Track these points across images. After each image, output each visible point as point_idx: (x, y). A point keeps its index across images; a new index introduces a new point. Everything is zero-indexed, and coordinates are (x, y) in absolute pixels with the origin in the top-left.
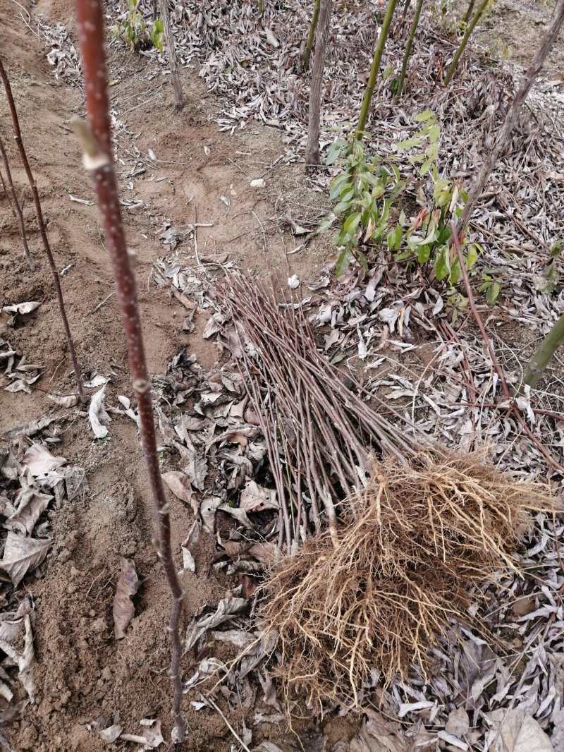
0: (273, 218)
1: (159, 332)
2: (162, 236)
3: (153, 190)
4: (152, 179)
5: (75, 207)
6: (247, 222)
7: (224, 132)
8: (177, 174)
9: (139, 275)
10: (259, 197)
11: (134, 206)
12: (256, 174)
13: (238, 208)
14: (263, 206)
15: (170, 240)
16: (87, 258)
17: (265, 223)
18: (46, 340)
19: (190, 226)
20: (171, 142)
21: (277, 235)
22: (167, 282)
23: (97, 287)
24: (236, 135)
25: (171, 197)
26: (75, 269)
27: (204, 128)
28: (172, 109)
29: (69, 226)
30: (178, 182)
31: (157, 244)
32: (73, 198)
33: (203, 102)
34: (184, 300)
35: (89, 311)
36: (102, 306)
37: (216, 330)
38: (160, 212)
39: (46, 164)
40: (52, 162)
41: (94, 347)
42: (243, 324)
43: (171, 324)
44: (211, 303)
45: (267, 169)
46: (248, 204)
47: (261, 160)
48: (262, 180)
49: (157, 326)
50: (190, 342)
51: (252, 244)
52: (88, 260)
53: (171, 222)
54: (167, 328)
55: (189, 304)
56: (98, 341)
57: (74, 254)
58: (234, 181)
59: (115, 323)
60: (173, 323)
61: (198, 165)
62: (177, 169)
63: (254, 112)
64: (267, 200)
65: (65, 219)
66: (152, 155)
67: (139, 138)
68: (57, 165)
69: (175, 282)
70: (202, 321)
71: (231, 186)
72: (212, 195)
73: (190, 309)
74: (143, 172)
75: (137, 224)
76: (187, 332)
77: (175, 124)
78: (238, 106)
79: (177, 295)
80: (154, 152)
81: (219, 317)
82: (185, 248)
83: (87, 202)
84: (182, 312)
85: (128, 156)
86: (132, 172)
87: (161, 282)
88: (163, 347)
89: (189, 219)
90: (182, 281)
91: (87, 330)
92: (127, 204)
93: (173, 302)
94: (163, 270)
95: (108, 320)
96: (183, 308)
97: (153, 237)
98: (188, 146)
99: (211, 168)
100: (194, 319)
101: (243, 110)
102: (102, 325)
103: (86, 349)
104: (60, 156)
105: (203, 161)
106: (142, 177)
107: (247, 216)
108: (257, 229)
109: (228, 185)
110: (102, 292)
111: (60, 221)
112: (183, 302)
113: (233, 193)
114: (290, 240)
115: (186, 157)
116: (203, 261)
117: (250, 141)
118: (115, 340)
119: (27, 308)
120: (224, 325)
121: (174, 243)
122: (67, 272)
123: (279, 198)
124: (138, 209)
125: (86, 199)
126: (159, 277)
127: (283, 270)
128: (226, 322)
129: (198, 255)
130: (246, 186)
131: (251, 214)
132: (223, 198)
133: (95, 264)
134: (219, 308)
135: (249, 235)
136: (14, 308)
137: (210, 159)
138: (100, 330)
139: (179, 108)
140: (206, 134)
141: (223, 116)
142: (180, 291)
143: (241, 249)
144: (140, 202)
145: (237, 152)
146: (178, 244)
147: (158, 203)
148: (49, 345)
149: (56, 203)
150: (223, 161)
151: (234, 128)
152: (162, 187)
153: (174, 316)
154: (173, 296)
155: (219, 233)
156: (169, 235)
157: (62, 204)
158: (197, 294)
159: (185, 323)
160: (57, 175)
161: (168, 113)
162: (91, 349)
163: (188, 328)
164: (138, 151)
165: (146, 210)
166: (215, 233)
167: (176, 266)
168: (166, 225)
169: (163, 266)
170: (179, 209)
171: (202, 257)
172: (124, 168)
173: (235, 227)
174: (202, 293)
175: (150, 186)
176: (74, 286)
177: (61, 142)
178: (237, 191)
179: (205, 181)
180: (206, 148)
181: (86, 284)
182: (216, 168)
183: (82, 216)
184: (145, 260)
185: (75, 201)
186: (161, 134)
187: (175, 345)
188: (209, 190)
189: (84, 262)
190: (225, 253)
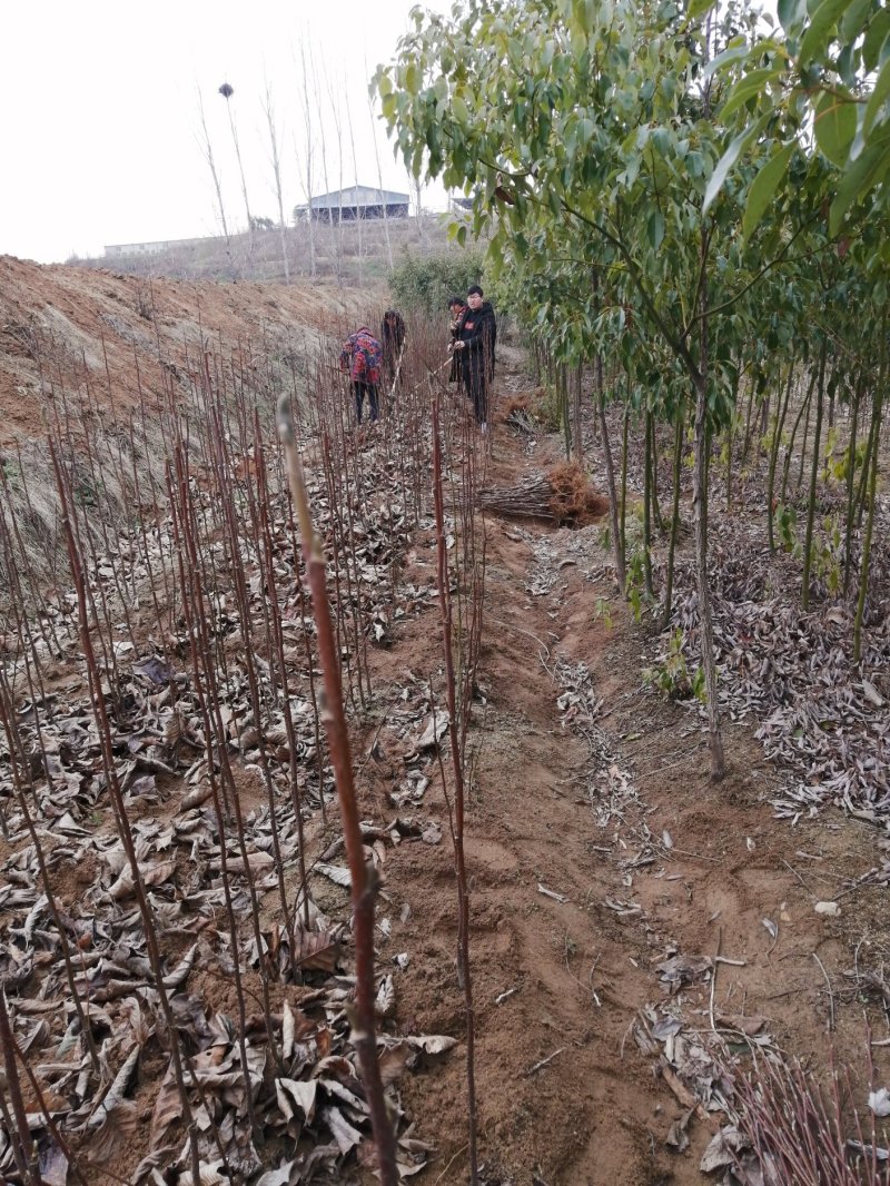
0: (850, 972)
1: (623, 1137)
2: (660, 966)
3: (658, 893)
4: (660, 875)
5: (543, 902)
6: (804, 970)
7: (781, 819)
8: (700, 872)
9: (612, 1025)
10: (827, 932)
11: (627, 912)
12: (828, 893)
13: (790, 944)
14: (833, 949)
15: (671, 976)
16: (540, 982)
17: (835, 978)
18: (450, 1104)
19: (708, 958)
20: (699, 825)
21: (856, 1006)
22: (654, 1048)
23: (541, 1033)
24: (801, 826)
25: (684, 906)
26: (518, 997)
27: (751, 811)
28: (706, 780)
29: (529, 929)
30: (699, 886)
31: (650, 978)
32: (542, 889)
33: (755, 773)
34: (677, 1086)
35: (521, 1071)
36: (543, 1066)
37: (725, 1160)
38: (663, 927)
39: (520, 838)
40: (527, 834)
41: (515, 1134)
42: (775, 1163)
43: (648, 1126)
44: (723, 1104)
45: (847, 887)
46: (808, 941)
47: (838, 871)
48: (834, 904)
49: (623, 1125)
50: (676, 1171)
51: (808, 1012)
52: (541, 987)
53: (678, 948)
54: (638, 1132)
55: (685, 1096)
56: (523, 1127)
57: (522, 973)
58: (788, 897)
59: (556, 1101)
60: (651, 1124)
61: (734, 864)
62: (701, 865)
63: (835, 795)
64: (842, 940)
65: (524, 918)
66: (667, 841)
67: (654, 813)
68: (533, 840)
69: (668, 1049)
70: (704, 1135)
71: (783, 906)
72: (749, 915)
73: (684, 1106)
74: (650, 863)
75: (626, 941)
76: (672, 1149)
77: (707, 800)
78: (809, 784)
79: (668, 1075)
80: (672, 837)
81: (732, 1134)
82: (694, 994)
83: (560, 897)
84: (672, 1108)
85: (633, 837)
86: (634, 860)
87: (646, 1046)
88: (626, 1167)
89: (707, 946)
90: (680, 1051)
91: (510, 1103)
92: (617, 907)
93: (658, 1087)
94: (651, 1024)
95: (545, 1094)
96: (673, 1102)
97: (646, 966)
98: (723, 834)
99: (753, 872)
100: (689, 1128)
101: (816, 791)
102: (535, 1101)
103: (503, 1136)
104: (541, 827)
105: (743, 859)
106: (647, 870)
107: (804, 961)
108: (820, 986)
109: (778, 902)
110: (548, 1044)
111: (517, 920)
112: (676, 1090)
113: (785, 917)
114: (879, 1019)
115: (717, 850)
116: (719, 1023)
117: (823, 838)
118: (549, 1132)
119: (436, 1044)
120: (739, 1155)
121: (677, 983)
122: (505, 1000)
123: (862, 939)
124: (633, 917)
125: (560, 892)
126: (644, 1036)
127: (862, 1073)
128: (744, 1150)
129: (712, 1012)
130: (808, 910)
131: (811, 958)
132: (767, 923)
133: (550, 993)
134: (735, 1118)
135: (805, 994)
136: (420, 1041)
137: (753, 858)
138: (529, 1109)
139: (717, 779)
140: (752, 819)
141: (783, 796)
142: (674, 1070)
143: (788, 1015)
144: (637, 907)
145: (799, 853)
146: (682, 985)
147: (663, 913)
148: (451, 1114)
149: (519, 892)
150: (774, 864)
151: (798, 815)
152: (674, 889)
153: (657, 1113)
154: (660, 1075)
155: (754, 980)
156: (671, 967)
157: (526, 895)
158: (701, 1080)
159: (672, 1131)
160: (530, 854)
161: (701, 784)
162: (510, 1139)
163: (675, 1142)
164: (647, 832)
165: (643, 921)
166: (747, 979)
167: (674, 1022)
168: (671, 950)
169: (654, 1017)
170: (695, 927)
171: (719, 1016)
172: (624, 854)
173: (782, 975)
174: (709, 1081)
175: (657, 885)
176: (509, 1025)
177: (546, 810)
178: (792, 915)
179: (741, 891)
180: (749, 841)
181: (526, 1024)
182: (762, 872)
183: (549, 916)
184: (627, 1002)
185: (544, 894)
186: (686, 812)
187: (646, 1170)
188: (745, 906)
189: (534, 989)
190: (760, 1017)
